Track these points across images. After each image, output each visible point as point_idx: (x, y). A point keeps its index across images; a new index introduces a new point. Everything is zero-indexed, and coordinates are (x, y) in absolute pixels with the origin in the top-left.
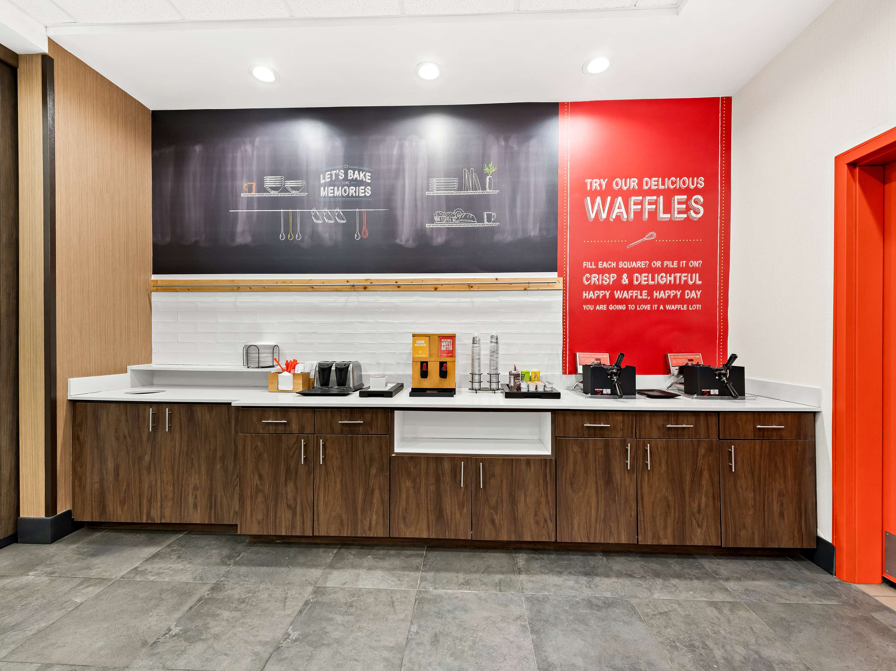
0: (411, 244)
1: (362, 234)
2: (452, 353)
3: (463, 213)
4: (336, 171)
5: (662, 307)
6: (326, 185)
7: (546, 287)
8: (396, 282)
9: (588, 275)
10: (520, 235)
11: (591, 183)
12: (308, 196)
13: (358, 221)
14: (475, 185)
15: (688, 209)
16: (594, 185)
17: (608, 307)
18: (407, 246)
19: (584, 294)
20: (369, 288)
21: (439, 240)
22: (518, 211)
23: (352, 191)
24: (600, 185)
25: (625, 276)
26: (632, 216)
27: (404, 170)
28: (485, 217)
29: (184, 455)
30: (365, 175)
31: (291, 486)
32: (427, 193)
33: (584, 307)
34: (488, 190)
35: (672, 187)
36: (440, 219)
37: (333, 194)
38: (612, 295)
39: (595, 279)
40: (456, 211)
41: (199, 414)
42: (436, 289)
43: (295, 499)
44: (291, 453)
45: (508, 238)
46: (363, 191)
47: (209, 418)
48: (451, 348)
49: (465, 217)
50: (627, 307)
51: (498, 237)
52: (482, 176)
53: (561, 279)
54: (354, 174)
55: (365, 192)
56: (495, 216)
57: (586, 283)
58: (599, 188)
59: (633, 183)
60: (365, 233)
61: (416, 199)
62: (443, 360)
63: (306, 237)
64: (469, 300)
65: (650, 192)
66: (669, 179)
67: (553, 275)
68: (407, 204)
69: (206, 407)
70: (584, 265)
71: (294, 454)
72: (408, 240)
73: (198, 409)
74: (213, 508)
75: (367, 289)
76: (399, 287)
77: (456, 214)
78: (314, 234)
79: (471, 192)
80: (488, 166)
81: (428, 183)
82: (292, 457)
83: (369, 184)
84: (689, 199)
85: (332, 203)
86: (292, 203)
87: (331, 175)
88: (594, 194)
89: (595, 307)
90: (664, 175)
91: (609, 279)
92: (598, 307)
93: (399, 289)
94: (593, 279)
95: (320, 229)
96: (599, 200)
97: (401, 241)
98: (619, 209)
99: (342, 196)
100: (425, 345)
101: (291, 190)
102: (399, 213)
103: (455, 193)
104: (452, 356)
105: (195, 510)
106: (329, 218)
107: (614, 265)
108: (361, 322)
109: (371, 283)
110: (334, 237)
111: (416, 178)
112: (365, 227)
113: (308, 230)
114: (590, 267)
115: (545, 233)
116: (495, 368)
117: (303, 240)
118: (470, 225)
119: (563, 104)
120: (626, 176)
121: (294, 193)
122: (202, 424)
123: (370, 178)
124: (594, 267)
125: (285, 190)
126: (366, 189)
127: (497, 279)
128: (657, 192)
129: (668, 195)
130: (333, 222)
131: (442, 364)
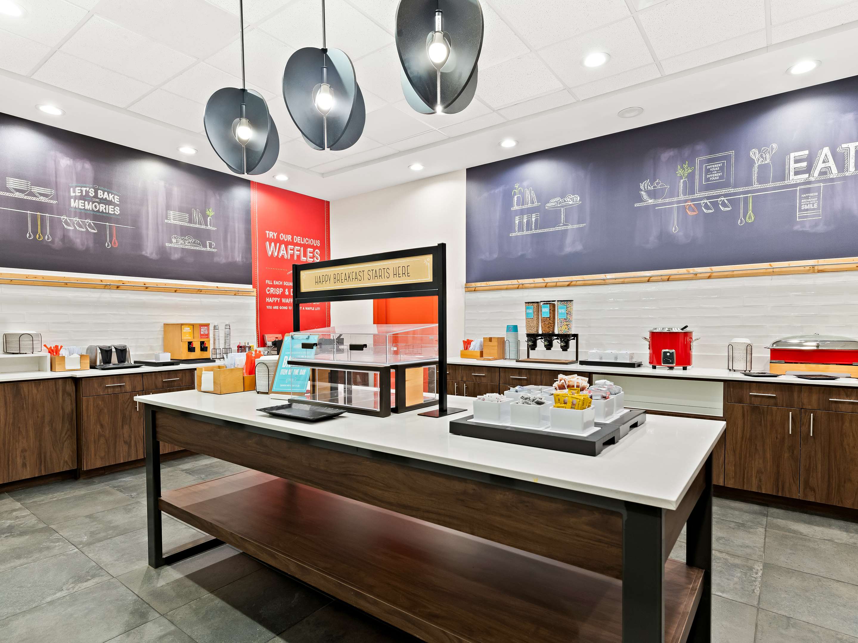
0: (154, 256)
1: (112, 244)
2: (207, 336)
3: (192, 239)
4: (86, 188)
5: (304, 308)
6: (75, 198)
7: (246, 293)
8: (145, 284)
9: (268, 288)
10: (230, 260)
11: (269, 234)
12: (58, 204)
13: (108, 232)
14: (200, 221)
15: (314, 256)
16: (270, 235)
17: (279, 308)
18: (151, 257)
19: (267, 300)
20: (121, 287)
21: (176, 256)
22: (229, 244)
23: (102, 207)
24: (273, 236)
25: (287, 290)
26: (289, 257)
27: (147, 200)
28: (208, 244)
29: (10, 425)
30: (114, 197)
31: (126, 428)
32: (166, 221)
33: (267, 307)
34: (209, 226)
35: (307, 243)
36: (176, 241)
37: (84, 207)
38: (281, 300)
39: (272, 290)
40: (189, 237)
41: (26, 390)
42: (175, 291)
43: (130, 436)
44: (126, 406)
45: (223, 261)
46: (113, 210)
47: (36, 392)
48: (207, 332)
49: (194, 243)
50: (288, 308)
51: (216, 259)
52: (205, 216)
53: (255, 290)
54: (103, 194)
55: (114, 210)
56: (214, 245)
57: (268, 293)
58: (273, 238)
59: (289, 238)
60: (115, 243)
61: (157, 224)
62: (202, 340)
63: (57, 240)
64: (199, 300)
65: (297, 244)
66: (305, 239)
67: (250, 287)
68: (150, 226)
69: (33, 383)
70: (267, 282)
71: (128, 406)
72: (152, 254)
73: (24, 385)
74: (43, 463)
75: (119, 289)
76: (146, 288)
77: (188, 239)
78: (65, 237)
79: (197, 226)
80: (209, 210)
81: (167, 214)
82: (127, 408)
83: (118, 205)
84: (314, 251)
85: (83, 214)
86: (40, 207)
87: (82, 191)
88: (271, 241)
89: (273, 307)
90: (304, 236)
91: (279, 291)
92: (274, 308)
93: (147, 290)
94: (271, 291)
95: (71, 234)
96: (273, 244)
97: (147, 253)
98: (283, 252)
99: (93, 210)
100: (190, 331)
101: (39, 195)
102: (144, 232)
103: (186, 224)
104: (208, 338)
105: (24, 469)
106: (80, 226)
107: (281, 283)
108: (114, 314)
109: (123, 284)
110: (86, 243)
111: (157, 208)
112: (114, 238)
113: (59, 234)
114: (270, 283)
115: (245, 260)
116: (228, 344)
117: (53, 242)
118: (198, 248)
119: (253, 182)
120: (286, 233)
121: (42, 199)
122: (28, 397)
123: (118, 200)
124: (272, 284)
125: (32, 194)
126: (115, 209)
127: (217, 287)
128: (300, 245)
129: (306, 247)
130: (84, 230)
131: (202, 343)
